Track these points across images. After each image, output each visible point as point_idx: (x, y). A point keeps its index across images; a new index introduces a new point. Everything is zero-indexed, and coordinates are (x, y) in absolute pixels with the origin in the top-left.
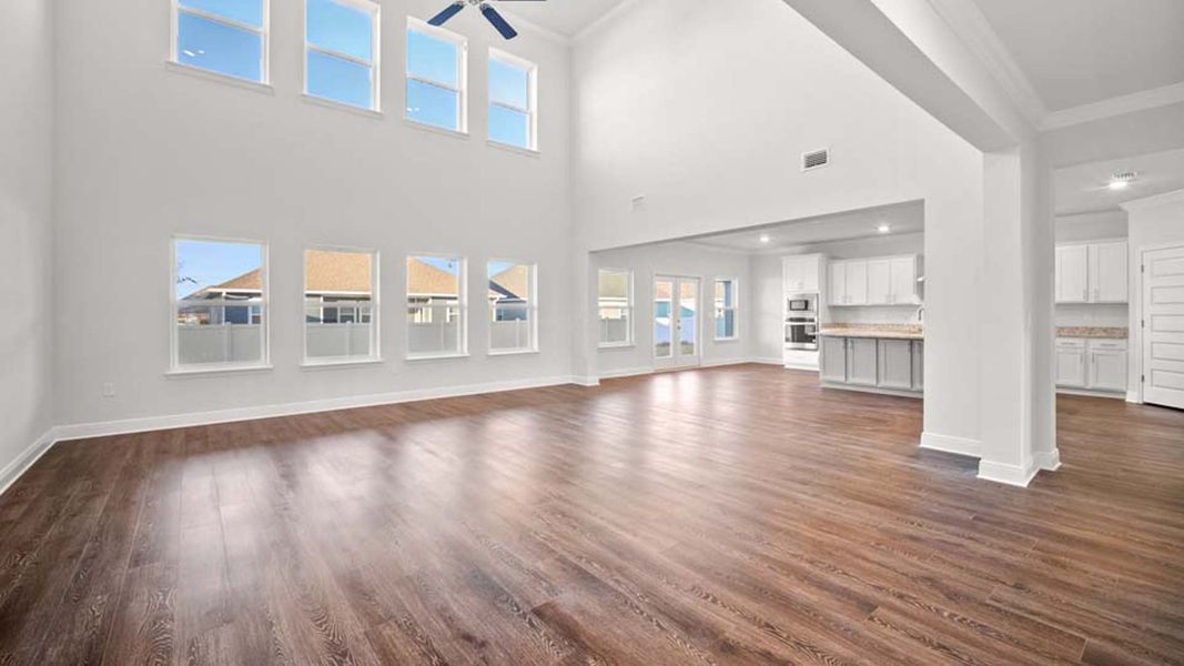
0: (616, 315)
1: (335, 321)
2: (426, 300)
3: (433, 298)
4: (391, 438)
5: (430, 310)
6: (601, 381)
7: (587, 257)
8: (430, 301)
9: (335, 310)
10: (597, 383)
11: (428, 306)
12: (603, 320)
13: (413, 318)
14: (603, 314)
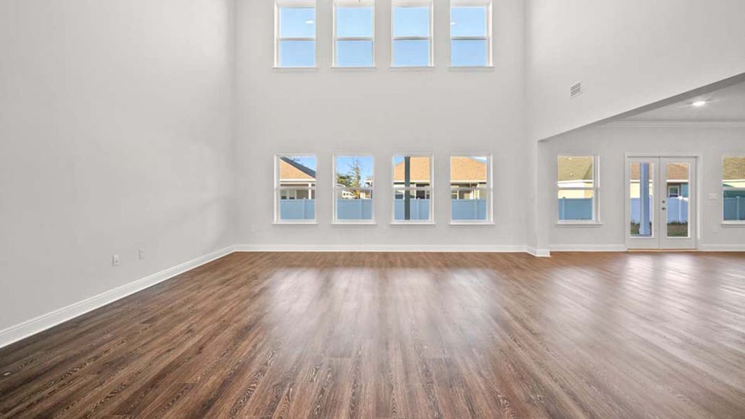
0: (580, 195)
1: (423, 198)
2: (475, 185)
3: (480, 183)
4: (384, 277)
5: (478, 191)
6: (552, 253)
7: (536, 144)
8: (478, 186)
9: (424, 192)
10: (549, 256)
11: (477, 189)
12: (561, 200)
13: (469, 196)
14: (562, 195)
